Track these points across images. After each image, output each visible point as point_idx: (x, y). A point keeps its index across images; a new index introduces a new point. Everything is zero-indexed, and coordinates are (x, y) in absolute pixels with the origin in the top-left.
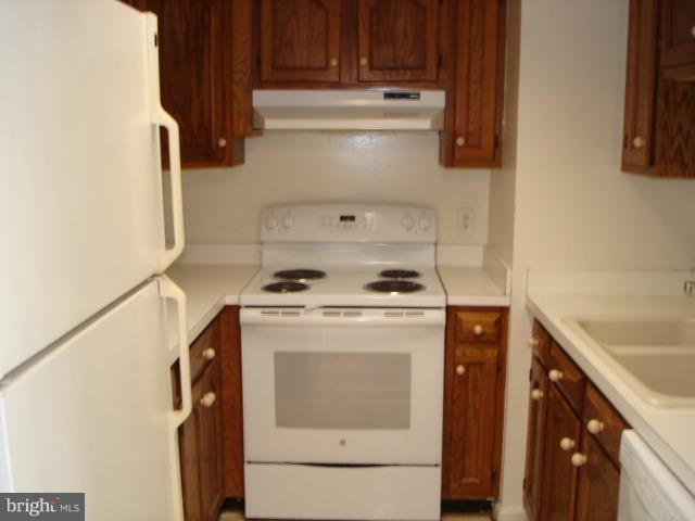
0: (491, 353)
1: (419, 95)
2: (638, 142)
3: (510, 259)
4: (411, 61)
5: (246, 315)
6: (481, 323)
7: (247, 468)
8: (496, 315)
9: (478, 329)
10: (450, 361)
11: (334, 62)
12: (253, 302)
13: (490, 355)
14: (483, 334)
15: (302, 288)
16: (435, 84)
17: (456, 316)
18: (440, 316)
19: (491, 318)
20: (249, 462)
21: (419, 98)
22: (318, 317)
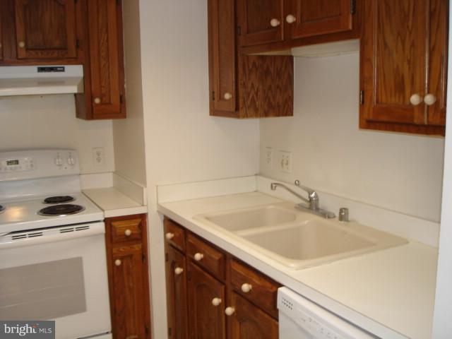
0: (137, 247)
1: (63, 68)
2: (227, 96)
3: (144, 181)
4: (57, 43)
6: (128, 228)
8: (139, 221)
9: (128, 232)
10: (111, 258)
13: (137, 249)
14: (132, 234)
17: (111, 226)
18: (101, 227)
19: (135, 223)
21: (63, 70)
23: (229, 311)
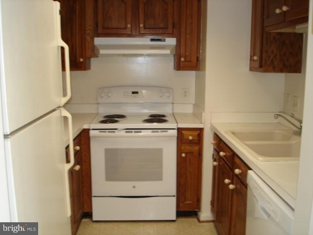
0: (196, 148)
1: (165, 39)
2: (255, 58)
4: (162, 25)
5: (92, 133)
6: (191, 135)
7: (94, 199)
8: (198, 132)
9: (191, 138)
10: (179, 151)
11: (129, 26)
13: (196, 149)
14: (193, 139)
15: (116, 122)
16: (171, 35)
17: (182, 133)
18: (175, 132)
19: (196, 133)
20: (94, 196)
21: (165, 41)
22: (123, 133)
23: (231, 187)
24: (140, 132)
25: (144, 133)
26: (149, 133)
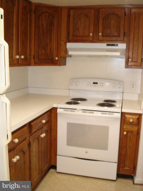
1: (117, 45)
4: (115, 34)
5: (59, 111)
7: (58, 157)
8: (138, 116)
9: (131, 120)
10: (122, 130)
11: (91, 34)
12: (61, 107)
13: (135, 129)
14: (133, 122)
15: (77, 103)
16: (123, 41)
17: (124, 116)
18: (119, 115)
19: (136, 117)
20: (59, 155)
21: (117, 46)
22: (80, 113)
24: (93, 113)
25: (96, 114)
26: (99, 114)
